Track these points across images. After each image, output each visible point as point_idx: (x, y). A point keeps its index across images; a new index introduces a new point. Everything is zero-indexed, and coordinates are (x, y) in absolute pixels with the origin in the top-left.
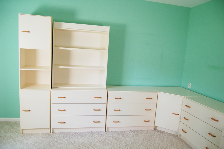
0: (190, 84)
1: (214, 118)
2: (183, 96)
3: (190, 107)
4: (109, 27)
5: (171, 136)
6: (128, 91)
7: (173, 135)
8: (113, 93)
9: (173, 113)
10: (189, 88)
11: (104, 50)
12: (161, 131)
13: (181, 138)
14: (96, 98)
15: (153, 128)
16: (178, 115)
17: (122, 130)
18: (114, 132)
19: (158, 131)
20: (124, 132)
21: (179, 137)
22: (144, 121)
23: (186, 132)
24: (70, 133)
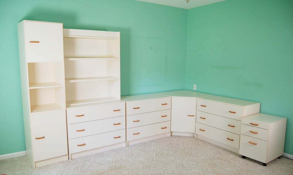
0: (195, 86)
1: (231, 111)
2: (196, 97)
3: (206, 106)
4: (119, 33)
5: (188, 138)
6: (138, 100)
7: (190, 137)
8: (131, 103)
9: (188, 116)
10: (194, 89)
11: (111, 58)
12: (177, 136)
13: (198, 138)
14: (115, 111)
15: (169, 135)
16: (194, 116)
17: (142, 142)
18: (135, 145)
19: (175, 136)
20: (144, 144)
21: (196, 137)
22: (162, 128)
23: (204, 131)
24: (91, 155)
